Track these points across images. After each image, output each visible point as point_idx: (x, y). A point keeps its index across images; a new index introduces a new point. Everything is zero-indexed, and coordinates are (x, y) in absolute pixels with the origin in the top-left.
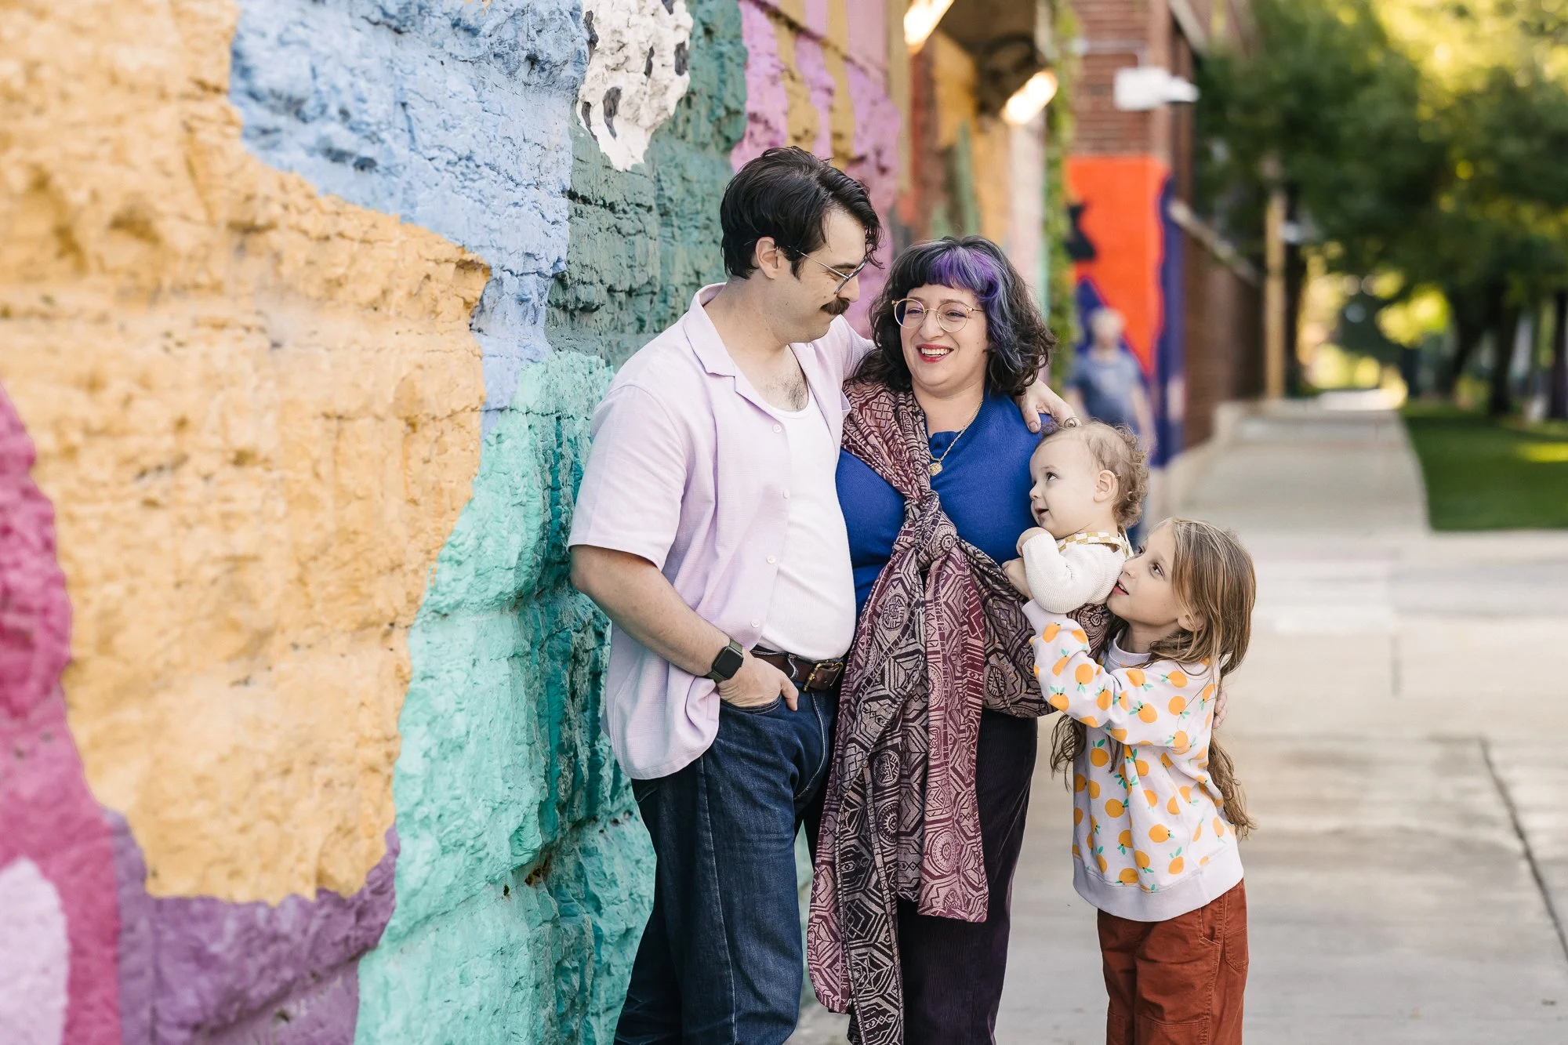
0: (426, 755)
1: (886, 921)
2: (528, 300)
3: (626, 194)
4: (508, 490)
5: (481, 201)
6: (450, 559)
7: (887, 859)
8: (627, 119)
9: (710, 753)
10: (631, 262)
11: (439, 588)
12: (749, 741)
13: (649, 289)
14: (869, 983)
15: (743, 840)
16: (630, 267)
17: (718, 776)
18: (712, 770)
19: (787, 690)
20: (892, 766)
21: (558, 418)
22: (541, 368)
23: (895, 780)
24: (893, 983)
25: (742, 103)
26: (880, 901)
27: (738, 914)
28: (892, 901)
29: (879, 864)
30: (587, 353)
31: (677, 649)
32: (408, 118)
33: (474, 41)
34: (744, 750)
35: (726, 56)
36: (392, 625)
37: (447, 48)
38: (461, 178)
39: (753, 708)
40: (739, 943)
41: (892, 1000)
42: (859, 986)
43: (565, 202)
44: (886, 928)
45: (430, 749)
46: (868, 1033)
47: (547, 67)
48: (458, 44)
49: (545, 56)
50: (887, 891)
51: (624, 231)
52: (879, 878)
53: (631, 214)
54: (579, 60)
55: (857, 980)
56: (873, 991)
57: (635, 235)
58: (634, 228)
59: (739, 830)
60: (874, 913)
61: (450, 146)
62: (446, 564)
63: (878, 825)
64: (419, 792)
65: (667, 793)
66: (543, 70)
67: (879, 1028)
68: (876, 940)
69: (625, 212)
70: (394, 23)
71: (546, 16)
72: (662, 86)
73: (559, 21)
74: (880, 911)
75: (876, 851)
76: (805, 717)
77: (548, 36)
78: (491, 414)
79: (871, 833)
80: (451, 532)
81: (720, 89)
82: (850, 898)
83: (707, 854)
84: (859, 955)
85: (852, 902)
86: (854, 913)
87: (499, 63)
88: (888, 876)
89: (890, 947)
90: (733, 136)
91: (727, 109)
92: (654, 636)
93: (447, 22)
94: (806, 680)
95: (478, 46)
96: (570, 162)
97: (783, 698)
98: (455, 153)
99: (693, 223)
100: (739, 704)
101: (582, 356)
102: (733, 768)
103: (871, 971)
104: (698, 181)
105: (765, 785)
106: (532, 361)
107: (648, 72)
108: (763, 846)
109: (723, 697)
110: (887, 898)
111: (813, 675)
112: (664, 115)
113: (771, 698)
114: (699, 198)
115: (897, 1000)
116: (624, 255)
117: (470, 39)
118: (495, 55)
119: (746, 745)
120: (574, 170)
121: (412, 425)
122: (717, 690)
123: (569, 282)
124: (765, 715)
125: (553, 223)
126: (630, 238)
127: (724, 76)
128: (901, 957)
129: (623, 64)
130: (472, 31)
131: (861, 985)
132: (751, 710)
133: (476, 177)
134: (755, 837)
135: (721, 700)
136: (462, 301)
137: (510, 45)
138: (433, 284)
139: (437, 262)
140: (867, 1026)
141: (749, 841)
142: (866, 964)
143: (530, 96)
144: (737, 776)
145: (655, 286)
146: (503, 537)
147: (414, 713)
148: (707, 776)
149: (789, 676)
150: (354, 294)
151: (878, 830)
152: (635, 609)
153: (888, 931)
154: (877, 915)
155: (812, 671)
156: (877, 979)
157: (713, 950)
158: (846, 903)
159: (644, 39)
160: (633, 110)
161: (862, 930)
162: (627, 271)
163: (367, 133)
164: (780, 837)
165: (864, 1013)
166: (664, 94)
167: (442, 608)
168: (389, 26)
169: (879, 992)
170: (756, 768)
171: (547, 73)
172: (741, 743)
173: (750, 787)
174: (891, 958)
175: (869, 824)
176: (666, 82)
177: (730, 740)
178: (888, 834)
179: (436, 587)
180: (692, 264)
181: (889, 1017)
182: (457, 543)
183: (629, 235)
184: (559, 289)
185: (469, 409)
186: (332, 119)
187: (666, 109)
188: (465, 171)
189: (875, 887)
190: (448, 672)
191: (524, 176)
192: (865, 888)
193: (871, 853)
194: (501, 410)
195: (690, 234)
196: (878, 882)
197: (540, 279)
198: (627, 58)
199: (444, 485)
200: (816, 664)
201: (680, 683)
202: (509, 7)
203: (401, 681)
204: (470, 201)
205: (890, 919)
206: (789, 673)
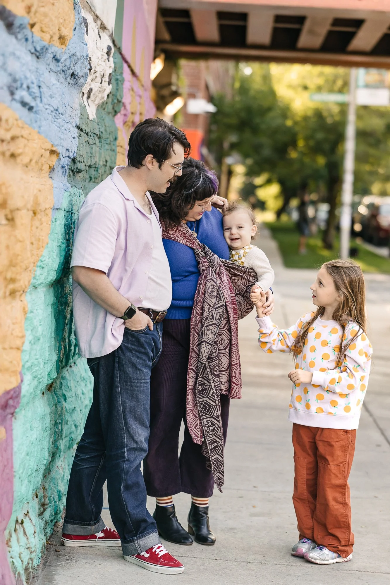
0: (30, 342)
1: (217, 407)
2: (65, 167)
3: (91, 129)
4: (57, 240)
5: (59, 127)
6: (40, 266)
7: (215, 384)
8: (92, 101)
9: (120, 348)
10: (91, 155)
11: (36, 277)
12: (136, 344)
13: (94, 166)
14: (211, 431)
15: (131, 382)
16: (91, 157)
17: (123, 357)
18: (121, 355)
19: (150, 323)
20: (215, 349)
21: (72, 213)
22: (69, 193)
23: (217, 354)
24: (219, 431)
25: (122, 98)
26: (214, 400)
27: (128, 410)
28: (218, 400)
29: (213, 386)
30: (79, 189)
31: (112, 307)
32: (40, 92)
33: (57, 64)
34: (133, 347)
35: (119, 80)
36: (23, 291)
37: (50, 67)
38: (54, 117)
39: (138, 330)
40: (128, 421)
41: (219, 437)
42: (207, 432)
43: (77, 130)
44: (216, 410)
45: (31, 340)
46: (211, 450)
47: (76, 77)
48: (53, 65)
49: (77, 73)
50: (217, 396)
51: (90, 143)
52: (213, 391)
53: (92, 137)
54: (86, 76)
55: (207, 430)
56: (212, 434)
57: (93, 145)
58: (93, 142)
59: (130, 378)
60: (212, 405)
61: (52, 105)
62: (39, 268)
63: (211, 372)
64: (28, 357)
65: (102, 363)
66: (75, 78)
67: (215, 447)
68: (213, 415)
69: (91, 136)
70: (38, 54)
71: (79, 58)
72: (104, 89)
73: (82, 60)
74: (214, 404)
75: (211, 382)
76: (155, 333)
77: (78, 65)
78: (54, 210)
79: (209, 375)
80: (41, 256)
81: (116, 92)
82: (201, 400)
83: (117, 387)
84: (207, 421)
85: (203, 401)
86: (204, 405)
87: (63, 74)
88: (216, 390)
89: (218, 417)
90: (117, 110)
91: (118, 100)
92: (104, 301)
93: (52, 56)
94: (155, 318)
95: (59, 66)
96: (79, 115)
97: (148, 326)
98: (53, 107)
99: (106, 142)
100: (132, 329)
101: (77, 190)
102: (129, 355)
103: (211, 426)
104: (108, 127)
105: (141, 361)
106: (66, 191)
107: (101, 83)
108: (139, 385)
109: (126, 326)
110: (217, 399)
111: (158, 317)
112: (103, 100)
113: (144, 327)
114: (108, 133)
115: (221, 437)
116: (89, 153)
117: (56, 64)
118: (62, 71)
119: (134, 345)
120: (80, 118)
121: (35, 213)
122: (124, 323)
123: (76, 161)
124: (141, 333)
125: (73, 138)
126: (91, 146)
127: (118, 87)
128: (222, 421)
129: (94, 79)
130: (57, 61)
131: (208, 432)
132: (136, 331)
133: (58, 117)
134: (136, 381)
135: (125, 327)
136: (48, 166)
137: (68, 67)
138: (43, 158)
139: (45, 150)
140: (211, 447)
141: (134, 383)
142: (209, 424)
143: (69, 88)
144: (130, 358)
145: (96, 165)
146: (54, 258)
147: (27, 326)
148: (119, 357)
149: (150, 317)
150: (22, 160)
151: (211, 374)
152: (97, 290)
153: (217, 411)
154: (213, 405)
155: (158, 315)
156: (214, 430)
157: (118, 423)
158: (200, 402)
159: (102, 70)
160: (95, 97)
161: (208, 412)
162: (90, 158)
163: (34, 96)
164: (146, 381)
165: (210, 442)
166: (104, 92)
167: (36, 285)
168: (36, 55)
169: (214, 434)
170: (138, 354)
171: (75, 80)
172: (132, 344)
173: (135, 362)
174: (219, 421)
175: (207, 372)
176: (105, 88)
177: (128, 343)
178: (215, 375)
179: (35, 277)
180: (105, 157)
181: (218, 443)
182: (43, 260)
183: (91, 145)
184: (73, 163)
185: (50, 208)
186: (24, 89)
187: (104, 98)
188: (55, 115)
189: (212, 395)
190: (37, 310)
191: (67, 119)
192: (208, 395)
193: (210, 383)
194: (57, 209)
195: (105, 146)
196: (213, 393)
197: (69, 159)
198: (96, 77)
199: (40, 237)
200: (159, 313)
201: (111, 319)
202: (70, 53)
203: (25, 313)
204: (56, 127)
205: (218, 407)
206: (150, 316)
